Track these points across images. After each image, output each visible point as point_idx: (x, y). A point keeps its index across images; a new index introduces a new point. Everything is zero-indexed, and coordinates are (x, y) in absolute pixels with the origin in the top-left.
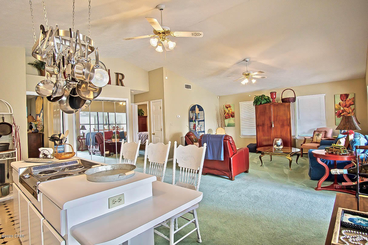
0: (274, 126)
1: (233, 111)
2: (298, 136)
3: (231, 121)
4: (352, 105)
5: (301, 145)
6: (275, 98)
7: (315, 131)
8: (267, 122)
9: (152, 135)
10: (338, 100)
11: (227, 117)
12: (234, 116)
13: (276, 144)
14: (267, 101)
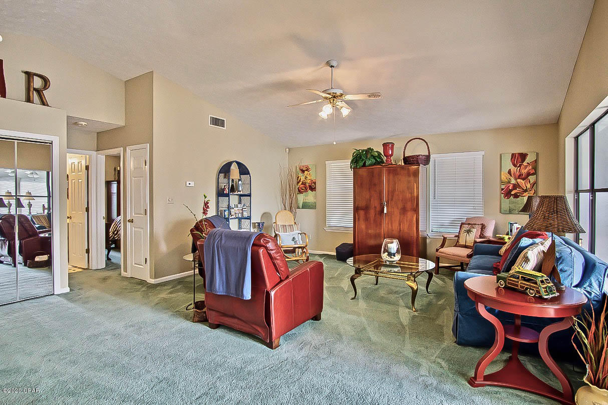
0: (387, 211)
1: (313, 178)
2: (432, 231)
3: (310, 197)
4: (533, 174)
5: (437, 250)
6: (392, 155)
7: (462, 224)
8: (375, 203)
9: (129, 224)
10: (508, 165)
11: (303, 190)
12: (315, 188)
13: (386, 251)
14: (376, 160)
